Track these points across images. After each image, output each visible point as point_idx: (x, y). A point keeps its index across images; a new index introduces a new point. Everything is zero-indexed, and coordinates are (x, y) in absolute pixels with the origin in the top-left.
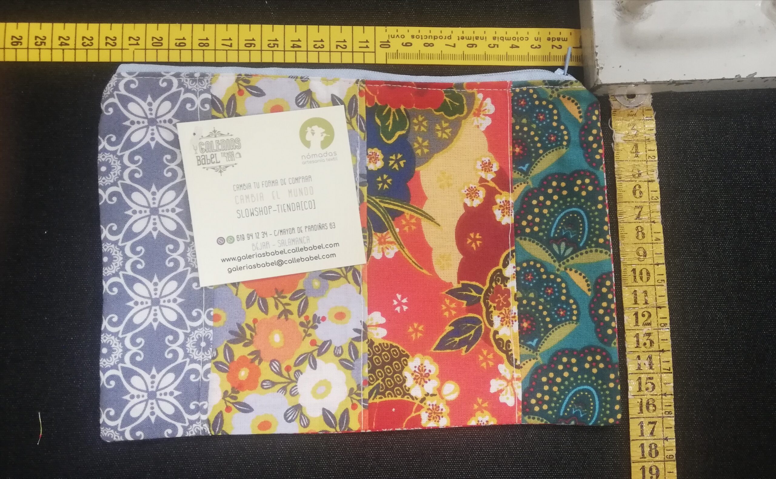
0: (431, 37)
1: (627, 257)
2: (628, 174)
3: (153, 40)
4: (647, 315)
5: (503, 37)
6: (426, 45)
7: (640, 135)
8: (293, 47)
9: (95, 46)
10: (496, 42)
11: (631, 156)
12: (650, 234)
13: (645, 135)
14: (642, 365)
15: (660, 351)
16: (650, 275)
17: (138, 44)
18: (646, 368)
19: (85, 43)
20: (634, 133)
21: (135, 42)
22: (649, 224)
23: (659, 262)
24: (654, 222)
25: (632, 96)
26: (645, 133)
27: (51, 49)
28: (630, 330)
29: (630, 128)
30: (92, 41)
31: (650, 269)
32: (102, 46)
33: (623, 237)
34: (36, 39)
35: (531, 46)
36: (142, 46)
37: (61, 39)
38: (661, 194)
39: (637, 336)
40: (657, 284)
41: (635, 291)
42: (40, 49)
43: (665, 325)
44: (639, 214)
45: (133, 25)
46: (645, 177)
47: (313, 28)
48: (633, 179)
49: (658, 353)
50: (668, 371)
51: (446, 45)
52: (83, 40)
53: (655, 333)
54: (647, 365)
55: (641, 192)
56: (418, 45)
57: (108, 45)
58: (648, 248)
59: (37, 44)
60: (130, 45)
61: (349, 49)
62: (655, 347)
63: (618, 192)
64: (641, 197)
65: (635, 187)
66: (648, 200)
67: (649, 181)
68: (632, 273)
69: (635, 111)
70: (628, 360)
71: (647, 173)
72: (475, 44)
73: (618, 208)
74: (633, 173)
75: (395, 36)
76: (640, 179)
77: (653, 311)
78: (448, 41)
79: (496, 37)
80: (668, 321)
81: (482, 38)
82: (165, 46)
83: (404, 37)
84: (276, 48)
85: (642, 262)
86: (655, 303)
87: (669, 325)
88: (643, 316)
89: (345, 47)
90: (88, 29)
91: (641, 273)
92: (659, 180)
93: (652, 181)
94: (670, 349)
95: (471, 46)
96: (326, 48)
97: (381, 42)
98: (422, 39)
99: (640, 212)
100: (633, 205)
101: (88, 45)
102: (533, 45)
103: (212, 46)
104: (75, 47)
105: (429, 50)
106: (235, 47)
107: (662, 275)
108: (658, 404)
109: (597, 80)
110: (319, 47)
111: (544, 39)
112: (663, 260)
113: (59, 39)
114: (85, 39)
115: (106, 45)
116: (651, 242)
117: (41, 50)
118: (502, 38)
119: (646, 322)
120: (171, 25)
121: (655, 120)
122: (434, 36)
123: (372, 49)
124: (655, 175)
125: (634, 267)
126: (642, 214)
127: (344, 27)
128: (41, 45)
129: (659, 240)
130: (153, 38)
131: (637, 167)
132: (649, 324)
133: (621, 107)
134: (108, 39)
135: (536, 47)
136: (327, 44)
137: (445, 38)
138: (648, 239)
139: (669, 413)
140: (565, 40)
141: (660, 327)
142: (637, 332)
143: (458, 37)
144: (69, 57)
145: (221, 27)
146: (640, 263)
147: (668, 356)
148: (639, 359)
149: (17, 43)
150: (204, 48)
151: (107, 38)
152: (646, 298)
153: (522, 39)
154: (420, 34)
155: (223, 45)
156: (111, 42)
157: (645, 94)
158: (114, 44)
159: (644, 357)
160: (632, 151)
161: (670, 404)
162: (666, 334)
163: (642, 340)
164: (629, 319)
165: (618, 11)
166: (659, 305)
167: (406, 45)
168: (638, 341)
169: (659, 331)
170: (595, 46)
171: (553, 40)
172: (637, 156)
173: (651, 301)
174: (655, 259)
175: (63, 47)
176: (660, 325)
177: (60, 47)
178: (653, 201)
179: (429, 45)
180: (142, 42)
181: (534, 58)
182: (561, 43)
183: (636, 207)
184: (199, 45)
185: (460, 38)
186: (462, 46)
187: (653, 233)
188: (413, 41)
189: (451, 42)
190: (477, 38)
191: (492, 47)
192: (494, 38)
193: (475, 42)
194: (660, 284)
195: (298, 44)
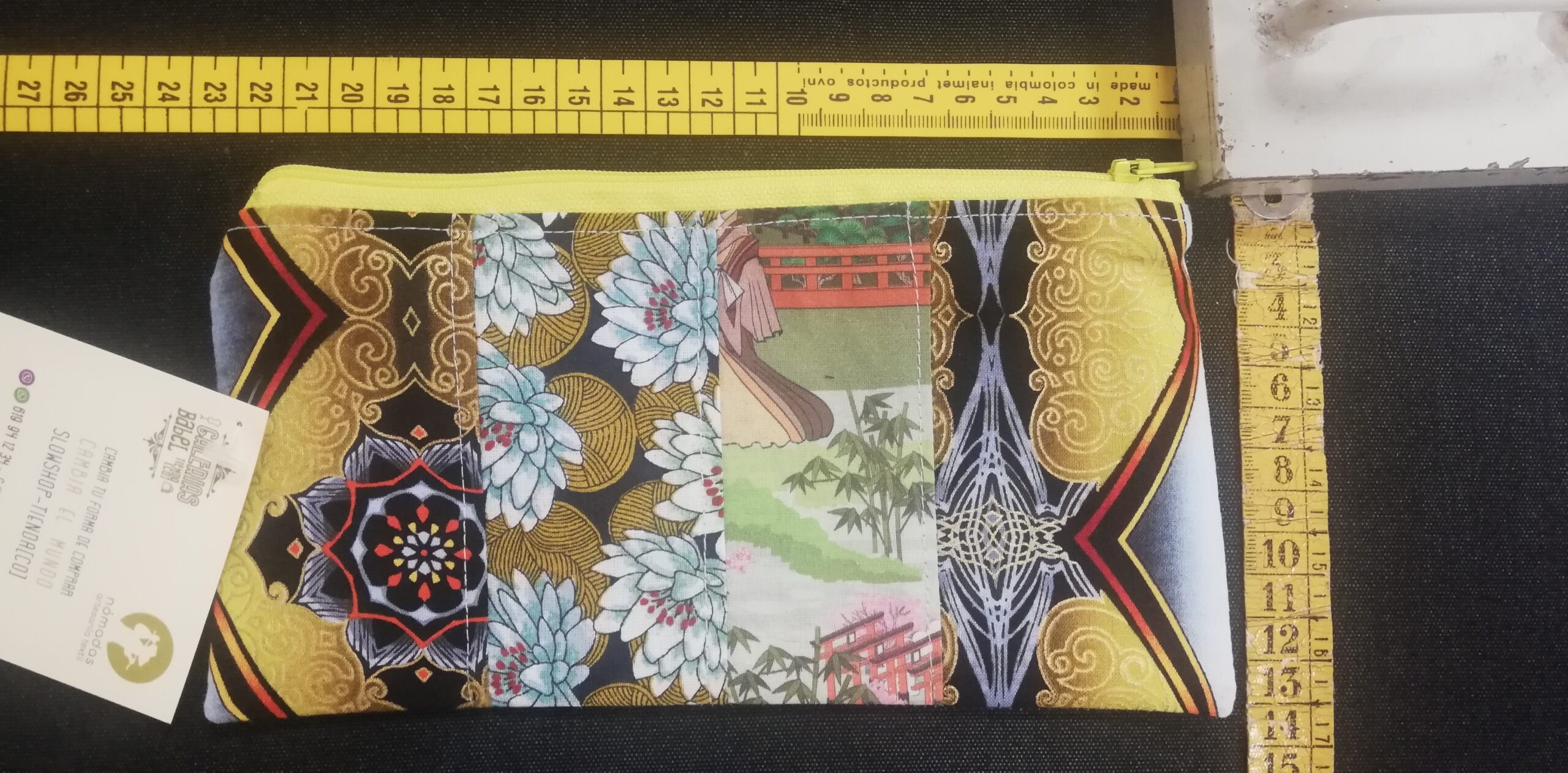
0: (885, 83)
1: (1257, 516)
2: (1262, 352)
3: (343, 90)
4: (1289, 632)
5: (1026, 83)
6: (876, 98)
7: (1288, 275)
8: (619, 103)
9: (231, 101)
10: (1012, 92)
11: (1271, 316)
12: (1301, 474)
13: (1298, 277)
14: (1276, 730)
15: (1312, 704)
16: (1299, 555)
17: (313, 98)
18: (1283, 737)
19: (210, 95)
20: (1275, 271)
21: (309, 94)
22: (1300, 454)
23: (1317, 529)
24: (1309, 449)
25: (1274, 198)
26: (1298, 273)
27: (145, 107)
28: (1256, 661)
29: (1269, 262)
30: (224, 92)
31: (1300, 542)
32: (245, 100)
33: (1250, 477)
34: (113, 88)
35: (1081, 101)
36: (322, 101)
37: (163, 87)
38: (1325, 393)
39: (1270, 674)
40: (1312, 571)
41: (1270, 584)
42: (121, 108)
43: (1324, 652)
44: (1282, 433)
45: (303, 59)
46: (1295, 359)
47: (656, 67)
48: (1273, 363)
49: (1308, 707)
50: (1327, 744)
51: (915, 98)
52: (206, 89)
53: (1304, 668)
54: (1287, 731)
55: (1287, 390)
56: (860, 98)
57: (255, 99)
58: (1297, 499)
59: (116, 97)
60: (299, 99)
61: (727, 106)
62: (1303, 695)
63: (1242, 387)
64: (1286, 398)
65: (1275, 378)
66: (1300, 407)
67: (1302, 368)
68: (1264, 549)
69: (1280, 228)
70: (1250, 720)
71: (1301, 352)
72: (970, 97)
73: (1242, 420)
74: (1272, 350)
75: (817, 81)
76: (1286, 363)
77: (1301, 625)
78: (918, 91)
79: (1011, 83)
80: (1329, 646)
81: (985, 84)
82: (368, 101)
83: (834, 83)
84: (584, 106)
85: (1286, 528)
86: (1306, 609)
87: (1331, 653)
88: (1283, 633)
89: (718, 103)
90: (215, 69)
91: (1282, 549)
92: (1322, 366)
93: (1309, 368)
94: (1332, 701)
95: (964, 99)
96: (683, 106)
97: (788, 93)
98: (868, 86)
99: (1284, 428)
100: (1272, 413)
101: (216, 99)
102: (1084, 98)
103: (459, 103)
104: (191, 103)
105: (882, 108)
106: (505, 103)
107: (1324, 554)
109: (1221, 170)
110: (669, 103)
111: (1105, 86)
112: (1324, 526)
113: (160, 88)
114: (210, 88)
115: (252, 100)
116: (1304, 488)
117: (124, 109)
118: (1023, 85)
119: (1288, 646)
120: (379, 59)
121: (1317, 248)
122: (892, 82)
123: (771, 106)
124: (1315, 357)
125: (1269, 537)
126: (1287, 432)
127: (717, 64)
128: (123, 99)
129: (1320, 485)
130: (344, 85)
131: (1282, 340)
132: (1294, 651)
133: (1251, 219)
134: (256, 88)
136: (682, 96)
137: (914, 85)
138: (1298, 482)
140: (1146, 87)
141: (1314, 657)
142: (1271, 665)
143: (939, 82)
144: (179, 124)
145: (477, 64)
146: (1280, 528)
147: (1327, 714)
148: (1272, 719)
149: (77, 95)
150: (445, 105)
151: (253, 85)
152: (1290, 599)
153: (1062, 85)
154: (864, 77)
155: (481, 99)
156: (262, 94)
157: (1302, 196)
158: (267, 98)
159: (1281, 714)
160: (1272, 308)
162: (1326, 671)
163: (1278, 682)
164: (1255, 638)
165: (1261, 33)
166: (1313, 613)
167: (838, 99)
168: (1271, 683)
169: (1312, 663)
170: (1216, 105)
171: (1123, 87)
172: (1281, 317)
173: (1300, 606)
174: (1310, 522)
175: (168, 103)
176: (1316, 651)
177: (161, 103)
178: (1310, 407)
179: (882, 98)
180: (321, 94)
181: (1086, 123)
182: (1137, 93)
183: (1278, 418)
184: (435, 100)
185: (942, 85)
186: (946, 100)
187: (1308, 471)
188: (851, 90)
189: (924, 93)
190: (975, 84)
191: (1004, 102)
192: (1008, 85)
193: (972, 92)
194: (1318, 573)
195: (628, 96)
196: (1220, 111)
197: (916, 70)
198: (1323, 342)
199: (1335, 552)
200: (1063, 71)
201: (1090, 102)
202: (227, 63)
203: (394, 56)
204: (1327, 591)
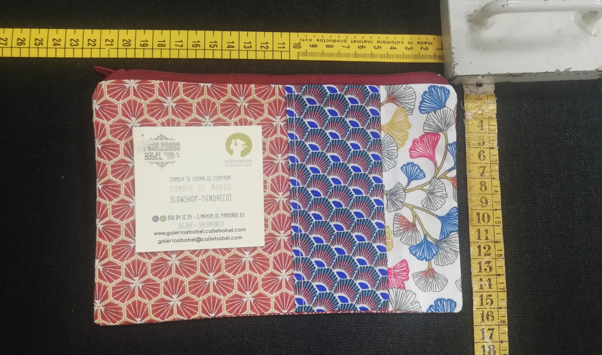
0: (331, 41)
1: (474, 203)
2: (475, 142)
3: (123, 42)
4: (487, 248)
6: (327, 46)
7: (484, 114)
8: (229, 47)
9: (80, 46)
10: (379, 45)
11: (478, 129)
12: (490, 188)
13: (489, 114)
14: (483, 285)
16: (490, 218)
17: (112, 45)
18: (486, 288)
19: (72, 43)
20: (480, 112)
21: (110, 43)
22: (490, 180)
23: (497, 208)
24: (494, 178)
25: (480, 85)
26: (488, 113)
27: (47, 48)
28: (474, 258)
29: (478, 109)
30: (77, 42)
31: (490, 213)
32: (85, 46)
33: (471, 189)
34: (35, 41)
35: (406, 48)
36: (115, 46)
37: (55, 41)
38: (499, 157)
39: (480, 263)
40: (495, 224)
41: (479, 230)
42: (38, 48)
43: (501, 255)
44: (483, 172)
45: (108, 31)
46: (487, 145)
47: (243, 34)
48: (479, 146)
49: (496, 276)
50: (503, 290)
51: (343, 46)
52: (71, 41)
53: (493, 261)
54: (487, 286)
55: (484, 156)
56: (322, 46)
57: (90, 45)
58: (489, 198)
59: (36, 44)
60: (106, 45)
61: (270, 48)
62: (493, 272)
63: (467, 156)
64: (484, 159)
65: (480, 152)
66: (489, 162)
67: (490, 148)
68: (477, 216)
69: (482, 96)
70: (473, 282)
71: (490, 142)
72: (364, 46)
73: (467, 168)
74: (479, 141)
75: (305, 40)
76: (484, 147)
77: (492, 245)
78: (344, 44)
79: (379, 41)
80: (503, 253)
81: (369, 42)
82: (133, 46)
83: (311, 40)
84: (215, 48)
85: (485, 208)
86: (493, 239)
87: (503, 255)
88: (485, 248)
89: (267, 47)
90: (75, 34)
91: (483, 216)
92: (498, 147)
93: (493, 148)
94: (505, 273)
95: (361, 47)
96: (253, 48)
97: (294, 44)
98: (325, 41)
99: (483, 170)
100: (479, 165)
101: (75, 45)
103: (167, 47)
104: (65, 46)
105: (330, 50)
106: (185, 47)
107: (499, 218)
108: (495, 315)
109: (454, 72)
110: (248, 47)
111: (415, 43)
112: (500, 207)
113: (53, 41)
115: (88, 45)
116: (491, 193)
118: (384, 42)
119: (487, 253)
120: (137, 31)
121: (496, 103)
122: (334, 40)
123: (287, 49)
124: (495, 144)
125: (478, 211)
126: (485, 172)
127: (267, 33)
128: (39, 45)
129: (498, 191)
130: (124, 40)
131: (482, 137)
132: (489, 255)
133: (471, 93)
134: (90, 41)
135: (409, 49)
136: (253, 45)
137: (342, 41)
138: (489, 191)
139: (504, 322)
140: (431, 43)
141: (497, 257)
142: (480, 260)
144: (60, 54)
145: (175, 32)
146: (482, 208)
147: (503, 279)
148: (481, 281)
149: (22, 43)
150: (162, 48)
152: (487, 234)
153: (399, 42)
154: (323, 39)
155: (176, 45)
156: (92, 43)
157: (490, 84)
158: (94, 45)
159: (485, 279)
160: (479, 126)
161: (504, 315)
162: (502, 262)
163: (483, 267)
164: (474, 250)
165: (469, 22)
166: (496, 240)
167: (313, 46)
168: (480, 267)
169: (496, 260)
170: (452, 48)
171: (422, 43)
172: (482, 129)
173: (491, 237)
174: (494, 206)
175: (56, 47)
176: (498, 254)
177: (54, 47)
178: (493, 163)
179: (330, 46)
180: (115, 43)
181: (407, 56)
182: (427, 46)
183: (481, 167)
184: (158, 46)
185: (353, 41)
186: (354, 48)
187: (493, 186)
188: (318, 43)
189: (346, 44)
190: (365, 41)
191: (376, 48)
193: (364, 44)
194: (498, 225)
195: (232, 45)
196: (453, 51)
197: (343, 36)
198: (498, 139)
199: (504, 217)
200: (399, 37)
202: (79, 32)
203: (143, 29)
204: (501, 231)
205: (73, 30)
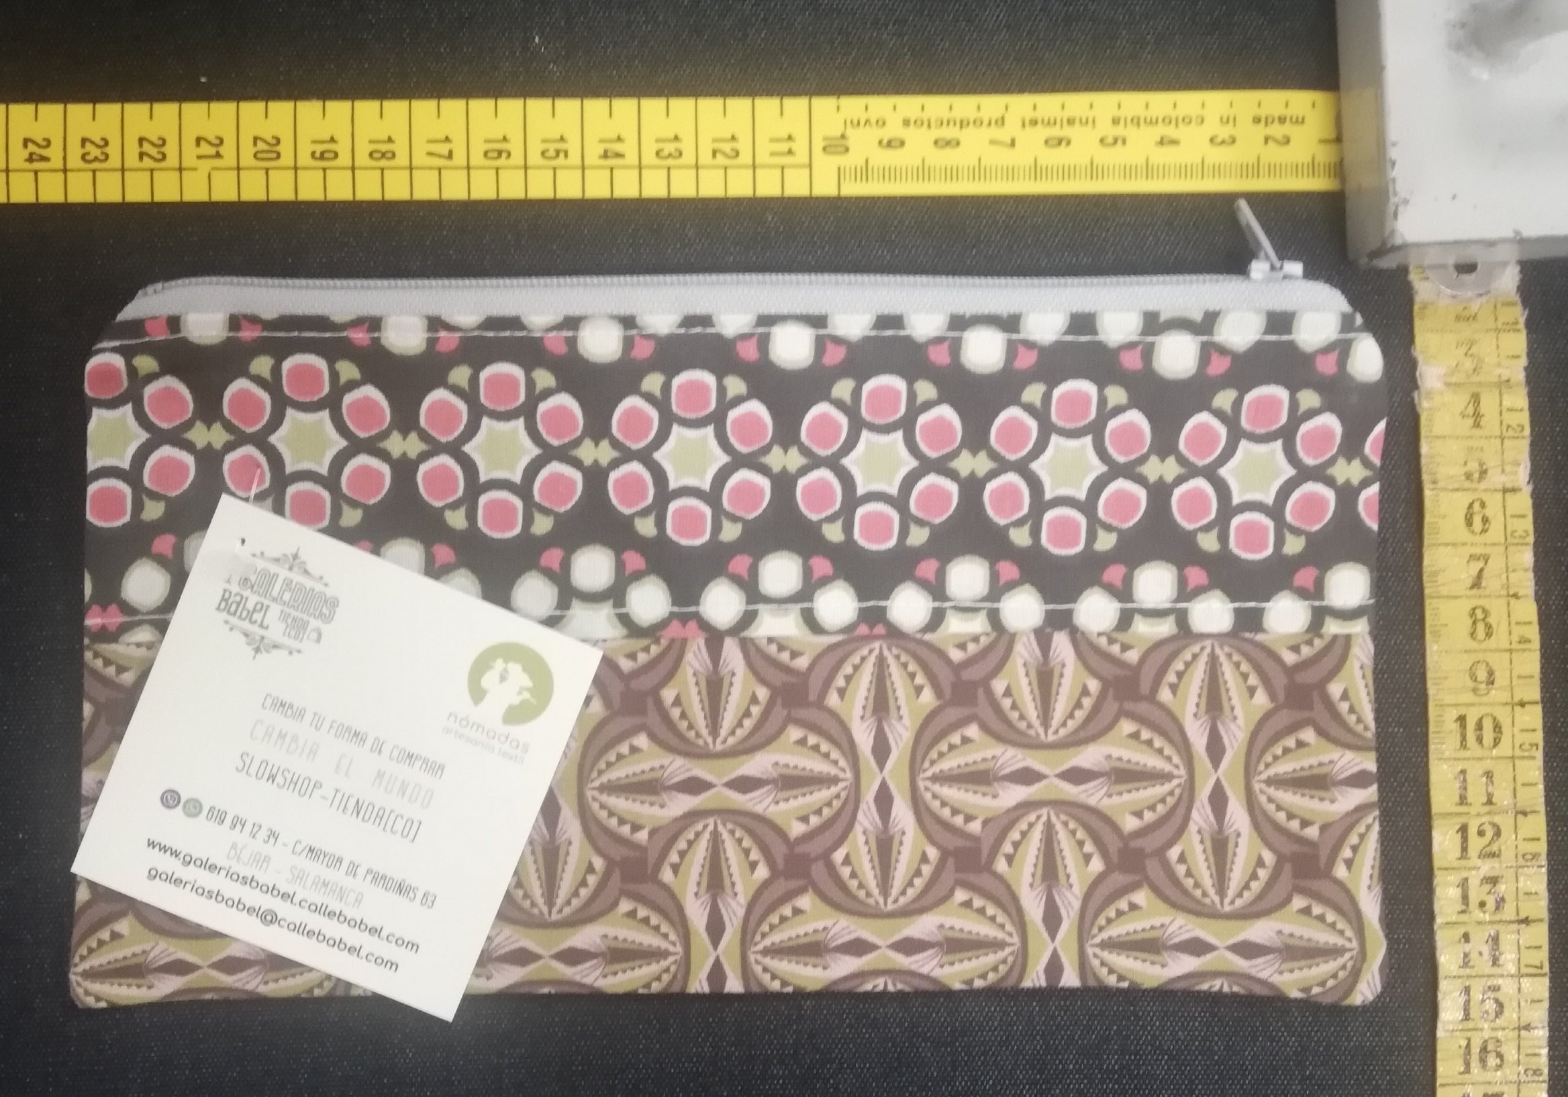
0: (952, 123)
1: (1446, 684)
2: (1453, 471)
3: (255, 144)
4: (1490, 833)
5: (1138, 119)
6: (939, 143)
7: (1485, 369)
8: (606, 156)
9: (115, 161)
10: (1119, 131)
11: (1463, 424)
12: (1505, 627)
13: (1499, 371)
14: (1474, 955)
15: (1520, 921)
16: (1501, 733)
17: (218, 156)
18: (1483, 964)
19: (88, 153)
20: (1468, 364)
21: (212, 151)
22: (1503, 602)
23: (1526, 699)
24: (1516, 596)
25: (1467, 268)
26: (1499, 366)
27: (7, 171)
29: (1461, 351)
30: (105, 150)
31: (1503, 714)
32: (132, 160)
33: (1436, 634)
35: (1212, 140)
36: (229, 158)
38: (1535, 522)
39: (1464, 884)
40: (1518, 753)
41: (1463, 772)
43: (1535, 856)
44: (1480, 575)
45: (205, 105)
46: (1496, 479)
47: (653, 107)
48: (1467, 484)
49: (1515, 927)
50: (1539, 971)
51: (991, 142)
52: (83, 145)
53: (1509, 875)
54: (1487, 957)
55: (1485, 520)
56: (919, 144)
57: (145, 158)
58: (1499, 662)
60: (199, 157)
61: (745, 157)
62: (1509, 912)
63: (1427, 519)
64: (1484, 531)
65: (1471, 506)
66: (1503, 541)
67: (1505, 491)
68: (1455, 727)
69: (1475, 307)
70: (1439, 944)
71: (1503, 471)
72: (1065, 138)
73: (1426, 561)
74: (1466, 468)
75: (862, 123)
76: (1482, 486)
77: (1506, 823)
78: (996, 133)
79: (1119, 119)
80: (1542, 847)
81: (1084, 122)
82: (287, 159)
83: (884, 123)
84: (560, 161)
85: (1484, 699)
86: (1511, 801)
87: (1544, 855)
88: (1481, 833)
89: (734, 154)
90: (94, 119)
91: (1479, 726)
92: (1531, 487)
93: (1514, 490)
94: (1546, 917)
95: (1056, 142)
96: (688, 158)
97: (825, 139)
98: (929, 126)
99: (1481, 570)
100: (1466, 551)
101: (96, 159)
102: (1216, 137)
103: (402, 159)
104: (65, 164)
105: (948, 157)
106: (460, 158)
107: (1534, 730)
108: (1509, 1050)
109: (1393, 232)
110: (670, 155)
111: (1245, 121)
112: (1533, 692)
113: (25, 146)
114: (89, 147)
115: (141, 160)
116: (1508, 647)
118: (1135, 121)
119: (1488, 849)
120: (300, 104)
121: (1525, 330)
124: (1522, 475)
125: (1462, 710)
126: (1485, 574)
127: (731, 102)
129: (1530, 641)
130: (256, 139)
131: (1479, 454)
132: (1495, 854)
133: (1437, 296)
134: (145, 144)
136: (687, 146)
137: (990, 123)
138: (1501, 638)
139: (1537, 1072)
140: (1299, 121)
141: (1521, 862)
142: (1464, 874)
143: (1023, 120)
144: (51, 191)
145: (424, 107)
146: (1476, 700)
147: (1539, 934)
148: (1467, 941)
150: (383, 163)
151: (141, 140)
152: (1490, 788)
153: (1187, 120)
154: (925, 116)
155: (430, 154)
156: (153, 151)
157: (1504, 264)
159: (1480, 936)
160: (1467, 413)
161: (1537, 1051)
162: (1536, 881)
163: (1474, 894)
164: (1444, 842)
166: (1520, 805)
167: (889, 144)
168: (1465, 898)
169: (1520, 870)
170: (1388, 144)
171: (1268, 121)
172: (1476, 424)
173: (1503, 797)
174: (1516, 690)
175: (37, 165)
176: (1524, 856)
177: (27, 165)
178: (1516, 541)
179: (948, 143)
180: (228, 150)
181: (1217, 170)
182: (1287, 129)
183: (1473, 558)
184: (371, 156)
185: (1027, 122)
186: (1032, 144)
187: (1513, 623)
188: (909, 134)
189: (1004, 134)
190: (1071, 122)
191: (1109, 145)
192: (1116, 121)
193: (1067, 132)
194: (1526, 754)
195: (618, 147)
196: (1393, 153)
197: (992, 104)
198: (1532, 457)
199: (1550, 730)
200: (1189, 101)
201: (1223, 142)
202: (109, 111)
203: (318, 98)
204: (1538, 778)
205: (89, 107)
